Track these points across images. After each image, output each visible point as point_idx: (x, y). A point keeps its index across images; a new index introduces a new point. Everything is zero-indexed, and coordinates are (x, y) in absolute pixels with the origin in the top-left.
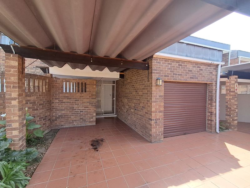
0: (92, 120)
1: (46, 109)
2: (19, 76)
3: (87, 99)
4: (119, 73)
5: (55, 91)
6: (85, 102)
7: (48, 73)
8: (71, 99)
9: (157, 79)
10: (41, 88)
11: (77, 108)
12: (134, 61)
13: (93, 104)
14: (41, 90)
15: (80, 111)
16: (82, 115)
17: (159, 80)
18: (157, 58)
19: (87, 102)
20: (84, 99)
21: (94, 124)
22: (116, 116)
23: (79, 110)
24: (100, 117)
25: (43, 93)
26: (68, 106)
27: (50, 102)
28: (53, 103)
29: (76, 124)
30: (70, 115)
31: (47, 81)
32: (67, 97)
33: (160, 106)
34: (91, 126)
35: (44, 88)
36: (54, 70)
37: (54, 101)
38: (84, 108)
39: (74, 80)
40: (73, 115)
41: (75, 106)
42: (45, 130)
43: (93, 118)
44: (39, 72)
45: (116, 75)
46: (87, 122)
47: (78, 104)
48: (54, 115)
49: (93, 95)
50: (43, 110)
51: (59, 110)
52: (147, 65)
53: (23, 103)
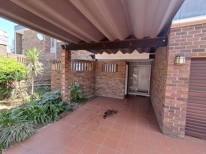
0: (121, 94)
1: (91, 82)
2: (66, 61)
3: (118, 77)
4: (149, 54)
5: (98, 70)
6: (116, 80)
7: (95, 58)
8: (107, 76)
9: (176, 56)
10: (88, 68)
11: (110, 83)
12: (146, 39)
13: (122, 82)
14: (88, 69)
15: (113, 87)
16: (114, 89)
17: (178, 57)
18: (179, 28)
19: (118, 80)
20: (115, 77)
21: (123, 98)
22: (149, 96)
23: (112, 85)
24: (133, 94)
25: (89, 71)
26: (104, 81)
27: (94, 78)
28: (96, 78)
29: (109, 95)
30: (106, 88)
31: (92, 64)
32: (104, 75)
33: (181, 92)
34: (119, 99)
35: (90, 68)
36: (98, 56)
37: (97, 77)
38: (116, 84)
39: (109, 62)
40: (108, 89)
41: (110, 82)
42: (90, 95)
43: (122, 93)
44: (90, 59)
45: (145, 56)
46: (117, 95)
47: (111, 81)
48: (97, 86)
49: (123, 74)
50: (89, 82)
51: (99, 84)
52: (164, 41)
53: (69, 76)
